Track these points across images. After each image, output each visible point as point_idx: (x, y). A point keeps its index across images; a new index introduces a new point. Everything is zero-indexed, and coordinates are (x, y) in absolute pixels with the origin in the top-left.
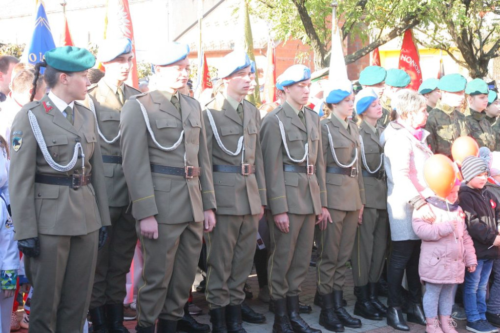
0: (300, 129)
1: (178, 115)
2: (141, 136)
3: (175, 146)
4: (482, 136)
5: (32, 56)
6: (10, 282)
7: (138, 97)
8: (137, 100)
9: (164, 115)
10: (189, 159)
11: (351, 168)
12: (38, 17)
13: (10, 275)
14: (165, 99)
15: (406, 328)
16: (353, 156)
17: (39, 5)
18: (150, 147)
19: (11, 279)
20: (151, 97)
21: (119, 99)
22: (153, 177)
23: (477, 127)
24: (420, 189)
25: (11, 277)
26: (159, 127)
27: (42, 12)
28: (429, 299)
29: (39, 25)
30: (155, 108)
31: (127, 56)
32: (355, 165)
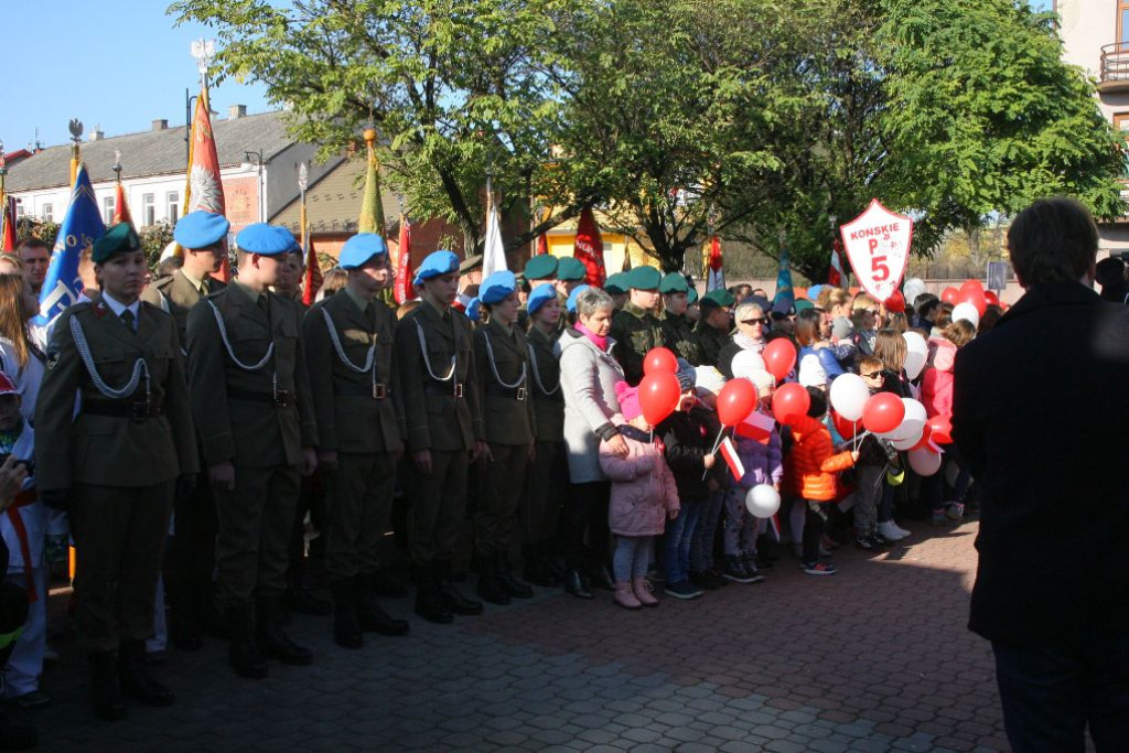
0: (446, 338)
2: (214, 350)
3: (261, 363)
4: (681, 345)
6: (58, 551)
7: (211, 298)
8: (210, 301)
9: (247, 322)
10: (281, 380)
11: (516, 389)
13: (58, 542)
14: (249, 300)
15: (588, 595)
16: (520, 373)
17: (80, 169)
18: (226, 366)
19: (60, 547)
20: (228, 296)
23: (675, 334)
24: (608, 414)
25: (61, 544)
26: (240, 339)
27: (84, 179)
28: (621, 557)
30: (235, 313)
32: (522, 385)
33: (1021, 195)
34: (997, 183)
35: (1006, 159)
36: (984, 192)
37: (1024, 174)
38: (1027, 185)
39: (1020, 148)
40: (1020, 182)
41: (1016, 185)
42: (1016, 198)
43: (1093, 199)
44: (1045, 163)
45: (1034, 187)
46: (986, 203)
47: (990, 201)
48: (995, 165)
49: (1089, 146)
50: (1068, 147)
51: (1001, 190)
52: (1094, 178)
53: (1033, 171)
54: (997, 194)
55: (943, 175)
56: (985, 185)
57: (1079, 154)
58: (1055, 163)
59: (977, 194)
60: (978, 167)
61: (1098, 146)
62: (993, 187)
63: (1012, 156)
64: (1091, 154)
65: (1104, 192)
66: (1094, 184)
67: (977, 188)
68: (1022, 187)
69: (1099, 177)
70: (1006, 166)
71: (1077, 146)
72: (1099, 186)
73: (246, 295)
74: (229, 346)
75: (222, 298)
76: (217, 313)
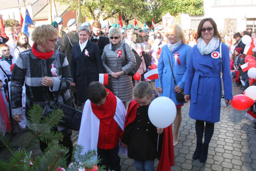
1: (78, 39)
2: (69, 45)
5: (25, 24)
7: (67, 35)
9: (74, 39)
12: (26, 12)
17: (26, 9)
18: (71, 48)
20: (70, 34)
21: (61, 34)
26: (73, 42)
27: (27, 11)
29: (27, 15)
30: (72, 37)
31: (61, 23)
33: (188, 10)
34: (184, 8)
35: (186, 4)
36: (182, 10)
37: (189, 6)
38: (189, 8)
39: (188, 2)
40: (188, 8)
41: (187, 8)
42: (187, 10)
43: (199, 11)
44: (192, 4)
46: (182, 11)
48: (184, 5)
49: (199, 1)
50: (196, 2)
51: (185, 9)
52: (200, 7)
53: (190, 6)
54: (184, 10)
55: (175, 6)
56: (183, 8)
57: (198, 3)
58: (194, 5)
59: (181, 10)
60: (181, 5)
61: (200, 1)
63: (187, 3)
64: (199, 3)
65: (201, 9)
66: (200, 8)
67: (181, 9)
68: (188, 9)
69: (201, 7)
70: (186, 5)
71: (197, 1)
73: (73, 34)
74: (71, 44)
75: (69, 35)
76: (68, 38)
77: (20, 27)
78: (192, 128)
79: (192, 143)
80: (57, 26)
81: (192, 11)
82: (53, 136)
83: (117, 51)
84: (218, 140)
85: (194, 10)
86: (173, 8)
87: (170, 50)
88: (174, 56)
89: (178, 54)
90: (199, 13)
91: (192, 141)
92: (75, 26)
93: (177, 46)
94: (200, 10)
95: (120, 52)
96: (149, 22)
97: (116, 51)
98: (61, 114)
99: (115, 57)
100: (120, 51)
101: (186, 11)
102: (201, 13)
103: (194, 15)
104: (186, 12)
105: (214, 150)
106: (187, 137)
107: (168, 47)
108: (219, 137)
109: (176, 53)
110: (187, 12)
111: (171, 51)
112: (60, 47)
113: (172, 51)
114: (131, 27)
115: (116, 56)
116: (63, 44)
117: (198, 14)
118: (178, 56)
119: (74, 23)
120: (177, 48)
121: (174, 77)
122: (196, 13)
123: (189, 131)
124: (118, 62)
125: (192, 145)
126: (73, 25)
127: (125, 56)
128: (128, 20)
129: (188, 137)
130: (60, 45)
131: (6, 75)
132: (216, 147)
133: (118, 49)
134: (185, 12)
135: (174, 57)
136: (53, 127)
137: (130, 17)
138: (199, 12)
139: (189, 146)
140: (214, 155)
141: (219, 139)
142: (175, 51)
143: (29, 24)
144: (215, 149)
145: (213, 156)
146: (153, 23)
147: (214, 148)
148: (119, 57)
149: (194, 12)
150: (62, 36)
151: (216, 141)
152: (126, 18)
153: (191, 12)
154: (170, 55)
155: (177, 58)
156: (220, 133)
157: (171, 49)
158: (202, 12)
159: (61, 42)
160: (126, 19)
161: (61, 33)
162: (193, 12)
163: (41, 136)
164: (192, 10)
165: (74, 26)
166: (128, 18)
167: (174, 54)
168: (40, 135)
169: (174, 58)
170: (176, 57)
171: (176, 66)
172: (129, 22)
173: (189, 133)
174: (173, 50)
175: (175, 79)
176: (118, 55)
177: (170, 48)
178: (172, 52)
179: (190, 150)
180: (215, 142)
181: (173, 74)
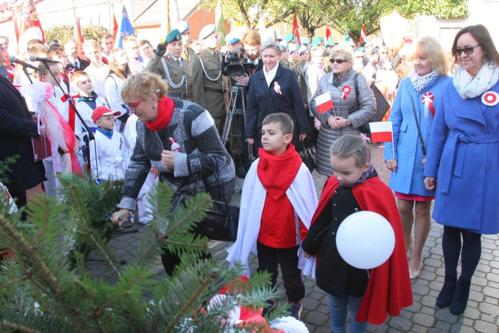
1: (218, 63)
2: (200, 74)
3: (217, 78)
5: (122, 34)
7: (198, 54)
8: (198, 56)
9: (211, 63)
10: (225, 85)
12: (123, 13)
14: (211, 55)
17: (123, 7)
18: (204, 79)
20: (204, 53)
21: (186, 54)
22: (205, 94)
26: (209, 70)
29: (124, 17)
30: (207, 60)
33: (435, 8)
34: (428, 3)
36: (424, 7)
38: (437, 4)
41: (434, 4)
42: (433, 9)
43: (459, 9)
45: (440, 5)
47: (425, 10)
51: (430, 6)
52: (460, 2)
54: (428, 7)
56: (424, 4)
59: (421, 8)
62: (426, 5)
65: (463, 7)
66: (460, 4)
67: (421, 5)
69: (462, 2)
72: (461, 5)
73: (210, 53)
74: (205, 72)
75: (202, 54)
76: (201, 60)
77: (111, 39)
78: (436, 245)
79: (436, 274)
80: (180, 38)
81: (443, 10)
82: (192, 243)
83: (342, 88)
84: (490, 272)
85: (447, 8)
86: (405, 4)
87: (415, 87)
88: (423, 98)
89: (431, 96)
90: (457, 14)
91: (436, 270)
92: (214, 38)
93: (430, 80)
94: (460, 7)
95: (347, 90)
96: (355, 32)
97: (340, 87)
98: (208, 201)
99: (338, 98)
100: (348, 87)
101: (431, 10)
102: (463, 13)
103: (447, 18)
104: (431, 12)
105: (482, 292)
106: (425, 263)
107: (412, 81)
108: (492, 266)
109: (427, 93)
110: (433, 12)
111: (417, 90)
112: (185, 78)
113: (420, 88)
114: (320, 43)
115: (339, 96)
116: (191, 74)
117: (456, 16)
118: (432, 98)
119: (213, 32)
120: (429, 84)
121: (421, 141)
122: (451, 14)
123: (430, 250)
124: (342, 106)
125: (435, 278)
126: (210, 37)
127: (355, 96)
128: (314, 27)
129: (428, 262)
130: (184, 74)
131: (86, 128)
132: (486, 286)
133: (345, 84)
134: (428, 12)
135: (423, 101)
136: (192, 226)
137: (318, 23)
138: (459, 13)
139: (430, 279)
140: (481, 302)
141: (491, 270)
142: (425, 90)
143: (127, 34)
144: (483, 289)
145: (479, 303)
146: (362, 34)
147: (481, 287)
148: (345, 98)
149: (448, 11)
150: (188, 57)
151: (486, 273)
152: (310, 23)
153: (442, 12)
154: (414, 96)
155: (430, 102)
156: (494, 258)
157: (418, 86)
158: (465, 12)
159: (186, 69)
160: (310, 26)
161: (185, 51)
162: (445, 11)
163: (170, 241)
164: (443, 7)
165: (212, 38)
166: (313, 24)
167: (424, 96)
168: (168, 240)
169: (424, 103)
170: (427, 100)
171: (426, 118)
172: (316, 31)
173: (429, 254)
174: (422, 87)
175: (423, 143)
176: (343, 94)
177: (416, 84)
178: (420, 90)
179: (431, 288)
180: (483, 276)
181: (420, 134)
